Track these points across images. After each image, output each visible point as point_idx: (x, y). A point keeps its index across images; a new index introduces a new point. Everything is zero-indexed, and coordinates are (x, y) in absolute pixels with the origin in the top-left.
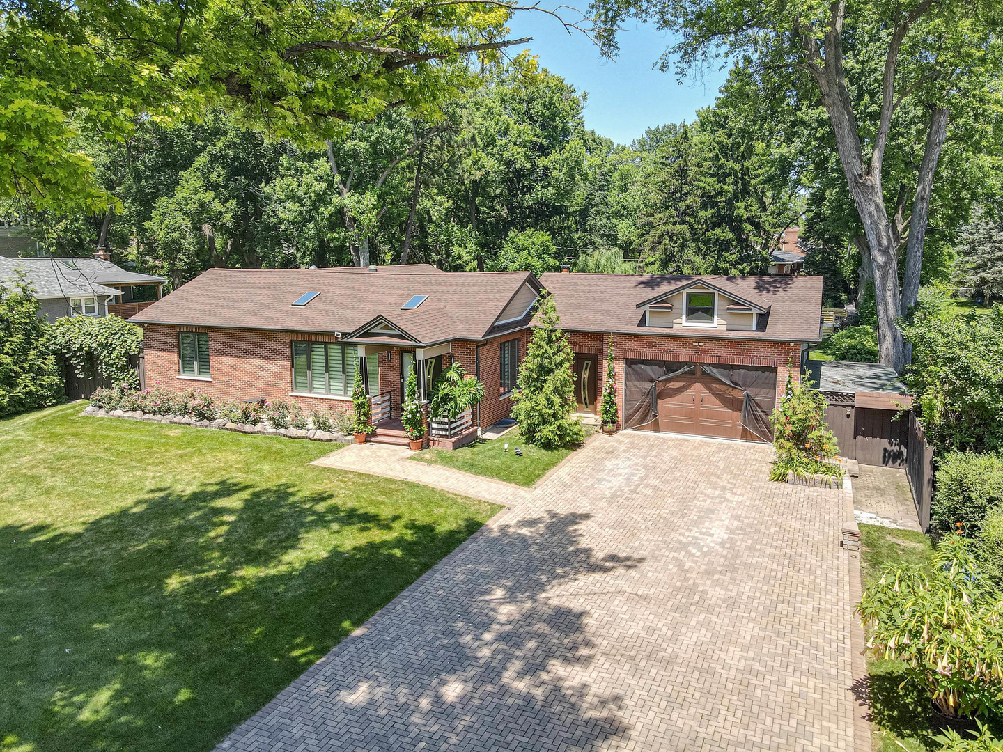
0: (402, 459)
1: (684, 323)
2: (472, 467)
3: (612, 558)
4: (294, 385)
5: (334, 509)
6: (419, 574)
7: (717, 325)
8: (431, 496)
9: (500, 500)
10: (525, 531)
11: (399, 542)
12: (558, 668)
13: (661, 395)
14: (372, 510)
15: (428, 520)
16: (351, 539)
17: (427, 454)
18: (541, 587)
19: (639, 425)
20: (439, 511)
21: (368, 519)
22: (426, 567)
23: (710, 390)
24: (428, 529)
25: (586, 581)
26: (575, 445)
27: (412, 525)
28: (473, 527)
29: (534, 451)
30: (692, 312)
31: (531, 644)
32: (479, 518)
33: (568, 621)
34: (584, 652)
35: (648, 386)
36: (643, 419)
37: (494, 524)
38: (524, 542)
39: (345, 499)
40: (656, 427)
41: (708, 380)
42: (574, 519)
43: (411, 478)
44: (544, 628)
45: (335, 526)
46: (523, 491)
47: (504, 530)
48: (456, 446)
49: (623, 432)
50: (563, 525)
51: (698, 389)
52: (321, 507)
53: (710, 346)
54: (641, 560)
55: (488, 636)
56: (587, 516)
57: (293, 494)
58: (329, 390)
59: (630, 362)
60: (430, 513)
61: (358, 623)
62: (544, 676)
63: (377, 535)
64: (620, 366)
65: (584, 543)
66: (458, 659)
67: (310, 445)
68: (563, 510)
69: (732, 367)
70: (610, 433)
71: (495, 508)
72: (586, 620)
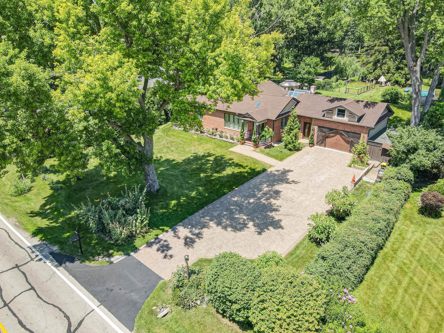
0: (251, 150)
1: (336, 117)
2: (268, 154)
3: (293, 181)
4: (225, 125)
5: (233, 163)
6: (250, 179)
7: (345, 119)
8: (256, 162)
9: (272, 164)
10: (276, 173)
11: (247, 172)
12: (272, 200)
13: (327, 137)
14: (242, 164)
15: (254, 168)
16: (237, 170)
17: (258, 150)
18: (274, 185)
19: (320, 145)
20: (257, 166)
21: (240, 166)
22: (252, 178)
23: (342, 138)
24: (254, 170)
25: (285, 185)
26: (298, 150)
27: (250, 169)
28: (264, 170)
29: (286, 151)
30: (338, 115)
31: (268, 195)
32: (266, 168)
33: (277, 193)
34: (278, 198)
35: (324, 134)
36: (321, 144)
37: (269, 170)
38: (275, 175)
39: (236, 160)
40: (325, 146)
41: (341, 135)
42: (289, 171)
43: (252, 156)
44: (272, 193)
45: (233, 167)
46: (279, 162)
47: (271, 172)
48: (265, 148)
49: (315, 146)
50: (285, 172)
51: (338, 136)
52: (230, 162)
53: (342, 125)
54: (299, 182)
55: (261, 193)
56: (292, 171)
57: (224, 158)
58: (234, 127)
59: (319, 127)
60: (255, 166)
61: (236, 187)
62: (269, 201)
63: (242, 170)
64: (316, 128)
65: (288, 177)
66: (254, 196)
67: (229, 144)
68: (287, 169)
69: (348, 132)
70: (311, 147)
71: (271, 166)
72: (281, 193)
